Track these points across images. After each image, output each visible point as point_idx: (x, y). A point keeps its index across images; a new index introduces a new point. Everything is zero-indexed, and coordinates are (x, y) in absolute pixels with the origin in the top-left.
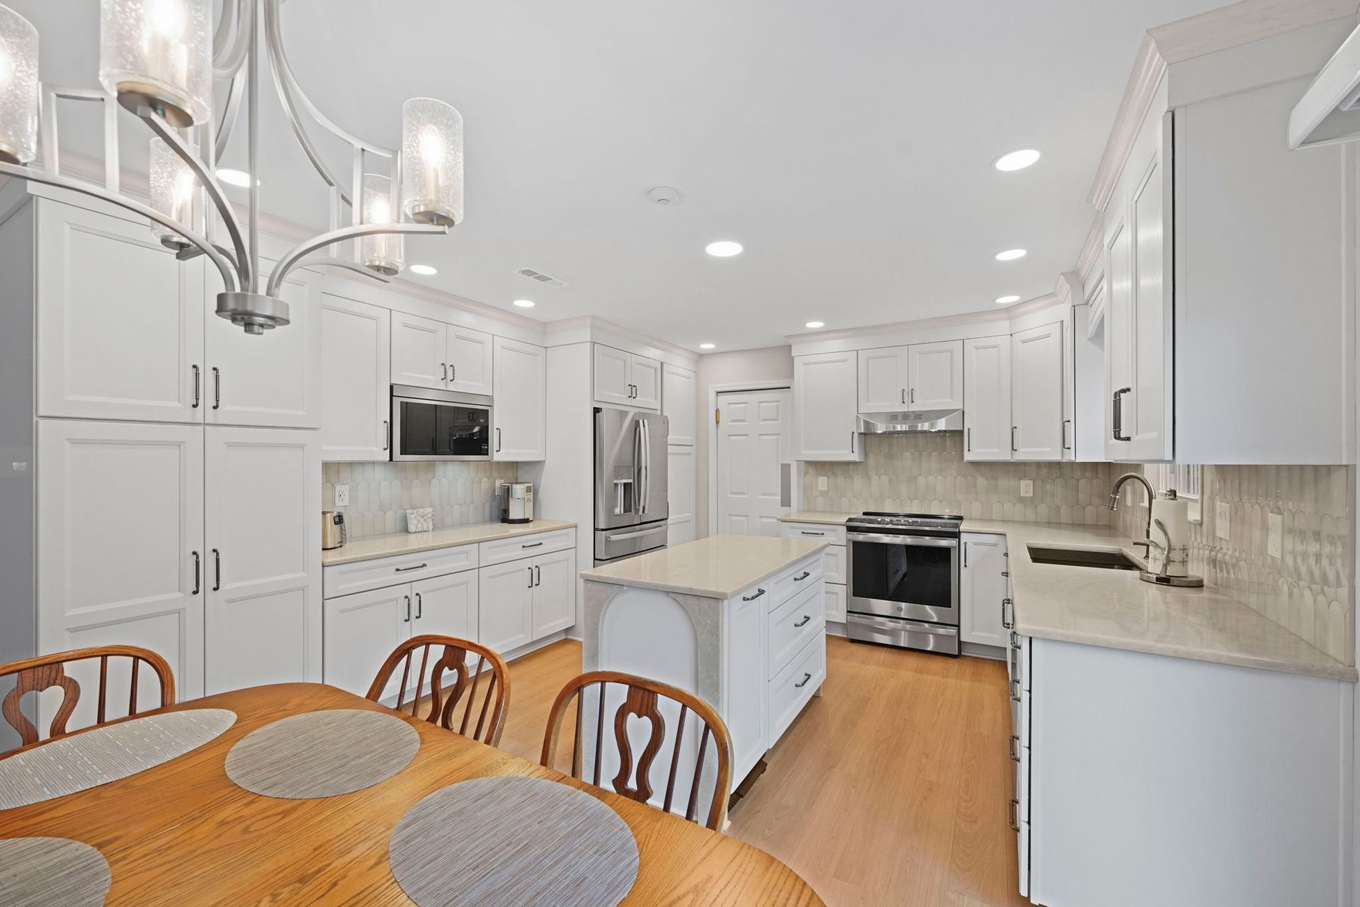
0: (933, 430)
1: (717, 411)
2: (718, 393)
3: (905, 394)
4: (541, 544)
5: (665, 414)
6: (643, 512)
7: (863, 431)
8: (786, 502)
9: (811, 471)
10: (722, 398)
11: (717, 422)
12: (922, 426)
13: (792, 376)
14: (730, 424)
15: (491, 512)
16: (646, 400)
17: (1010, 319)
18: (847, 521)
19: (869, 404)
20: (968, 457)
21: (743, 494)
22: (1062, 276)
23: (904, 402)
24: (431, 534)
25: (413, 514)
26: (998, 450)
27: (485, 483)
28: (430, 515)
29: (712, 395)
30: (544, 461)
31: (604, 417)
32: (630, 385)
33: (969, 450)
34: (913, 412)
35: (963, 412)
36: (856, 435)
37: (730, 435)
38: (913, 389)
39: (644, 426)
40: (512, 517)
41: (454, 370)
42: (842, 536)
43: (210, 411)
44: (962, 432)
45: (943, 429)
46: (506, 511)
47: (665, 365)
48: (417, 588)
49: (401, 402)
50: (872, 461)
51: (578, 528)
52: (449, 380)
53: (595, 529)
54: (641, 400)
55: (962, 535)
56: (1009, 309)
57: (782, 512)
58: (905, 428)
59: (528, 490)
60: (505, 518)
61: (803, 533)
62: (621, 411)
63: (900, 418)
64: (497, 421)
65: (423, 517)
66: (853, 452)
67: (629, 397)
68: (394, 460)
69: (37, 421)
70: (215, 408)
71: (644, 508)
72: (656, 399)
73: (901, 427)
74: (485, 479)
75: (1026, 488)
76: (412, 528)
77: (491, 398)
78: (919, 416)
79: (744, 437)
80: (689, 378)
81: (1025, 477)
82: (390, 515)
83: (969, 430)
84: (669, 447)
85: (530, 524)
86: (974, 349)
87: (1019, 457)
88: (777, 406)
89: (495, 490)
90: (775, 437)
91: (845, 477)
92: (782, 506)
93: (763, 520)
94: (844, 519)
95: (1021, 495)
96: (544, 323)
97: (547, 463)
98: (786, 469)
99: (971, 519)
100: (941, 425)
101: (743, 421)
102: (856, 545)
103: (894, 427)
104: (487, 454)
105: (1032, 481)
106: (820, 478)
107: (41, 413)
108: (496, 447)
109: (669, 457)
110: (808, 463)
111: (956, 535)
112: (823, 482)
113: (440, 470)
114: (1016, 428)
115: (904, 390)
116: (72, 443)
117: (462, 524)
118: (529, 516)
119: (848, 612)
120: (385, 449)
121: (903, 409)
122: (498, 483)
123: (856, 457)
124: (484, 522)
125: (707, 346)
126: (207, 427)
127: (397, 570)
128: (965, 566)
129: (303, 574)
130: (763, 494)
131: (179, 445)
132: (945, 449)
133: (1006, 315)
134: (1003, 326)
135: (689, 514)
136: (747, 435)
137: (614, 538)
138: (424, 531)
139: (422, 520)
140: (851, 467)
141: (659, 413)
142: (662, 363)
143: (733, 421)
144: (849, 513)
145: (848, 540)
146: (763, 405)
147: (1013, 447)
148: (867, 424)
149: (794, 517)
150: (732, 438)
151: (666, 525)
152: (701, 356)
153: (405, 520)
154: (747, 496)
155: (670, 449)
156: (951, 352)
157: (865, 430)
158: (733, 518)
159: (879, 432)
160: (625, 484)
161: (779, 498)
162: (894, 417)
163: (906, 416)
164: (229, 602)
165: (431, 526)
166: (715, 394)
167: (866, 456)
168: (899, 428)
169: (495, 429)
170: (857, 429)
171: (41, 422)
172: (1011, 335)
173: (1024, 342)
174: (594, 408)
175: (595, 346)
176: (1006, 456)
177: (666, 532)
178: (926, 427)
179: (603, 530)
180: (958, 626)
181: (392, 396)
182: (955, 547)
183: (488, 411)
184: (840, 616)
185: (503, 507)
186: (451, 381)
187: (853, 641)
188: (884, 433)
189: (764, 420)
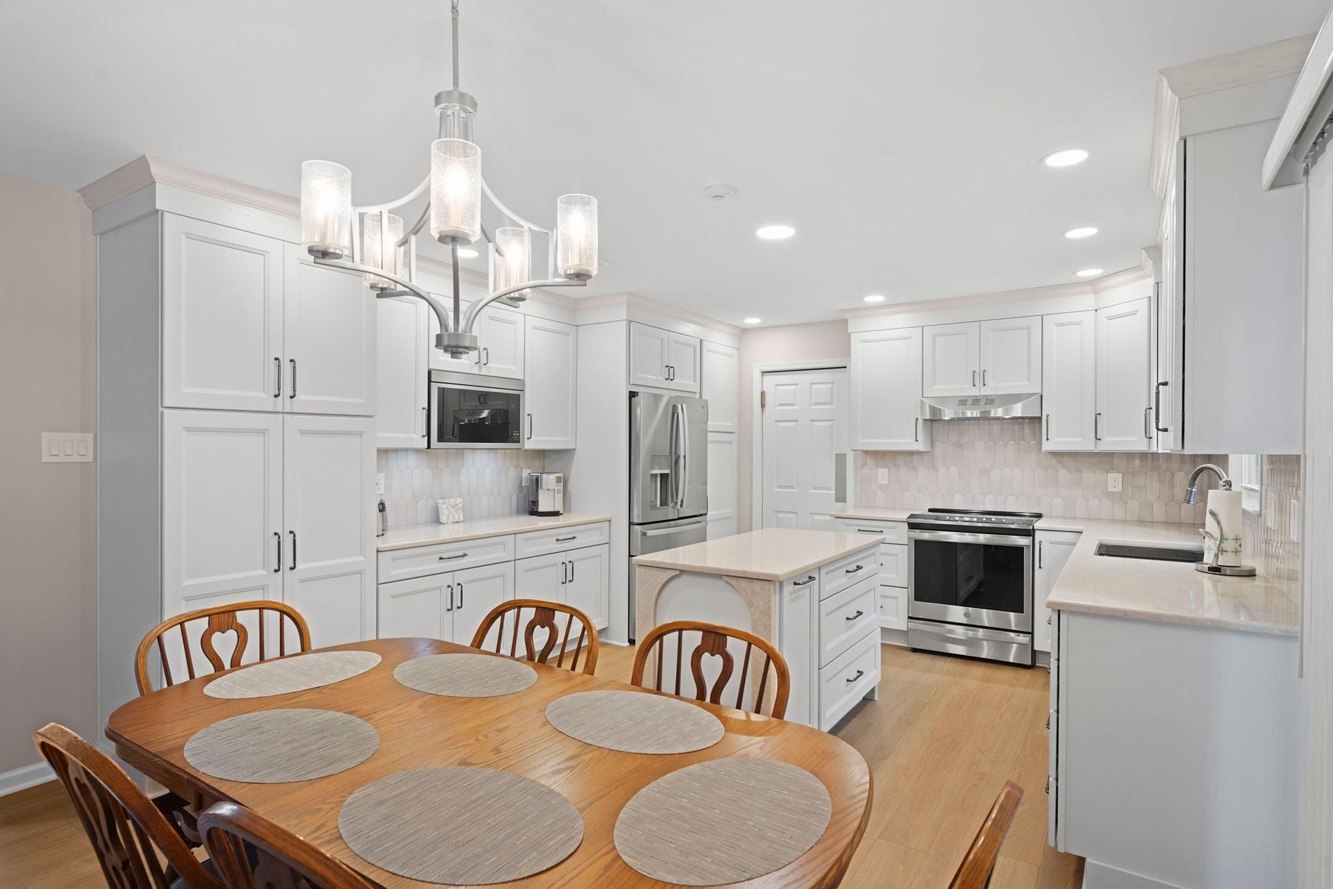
0: (1007, 417)
1: (763, 394)
2: (764, 373)
3: (977, 376)
4: (574, 538)
5: (704, 398)
6: (681, 506)
7: (928, 417)
8: (841, 497)
9: (870, 461)
10: (768, 378)
11: (763, 406)
12: (995, 412)
13: (849, 355)
14: (777, 408)
15: (518, 503)
16: (684, 382)
17: (1095, 292)
18: (909, 517)
19: (935, 387)
20: (1046, 446)
21: (792, 487)
22: (1143, 251)
23: (974, 385)
24: (462, 525)
25: (445, 503)
26: (1080, 439)
27: (512, 474)
28: (460, 506)
29: (757, 375)
30: (574, 449)
31: (640, 401)
32: (667, 366)
33: (1047, 439)
34: (986, 396)
35: (1042, 396)
36: (920, 421)
37: (776, 421)
38: (985, 371)
39: (683, 412)
40: (541, 509)
41: (487, 353)
42: (903, 535)
43: (288, 400)
44: (1040, 418)
45: (1019, 415)
46: (535, 503)
47: (704, 342)
48: (459, 577)
49: (439, 388)
50: (939, 450)
51: (613, 522)
52: (482, 364)
53: (631, 524)
54: (678, 383)
55: (1037, 533)
56: (1093, 282)
57: (837, 508)
58: (976, 414)
59: (558, 480)
60: (534, 511)
61: (859, 530)
62: (655, 394)
63: (970, 402)
64: (529, 406)
65: (454, 507)
66: (917, 441)
67: (666, 379)
68: (432, 447)
69: (162, 412)
70: (291, 397)
71: (682, 501)
72: (695, 381)
73: (972, 413)
74: (512, 469)
75: (1114, 481)
76: (443, 518)
77: (522, 382)
78: (990, 400)
79: (793, 424)
80: (731, 356)
81: (1112, 469)
82: (421, 504)
83: (1048, 416)
84: (709, 434)
85: (561, 517)
86: (1054, 326)
87: (1103, 447)
88: (832, 388)
89: (522, 480)
90: (829, 423)
91: (909, 469)
92: (836, 501)
93: (816, 517)
94: (905, 516)
95: (1109, 490)
96: (576, 300)
97: (577, 450)
98: (841, 459)
99: (1051, 517)
100: (1018, 410)
101: (793, 405)
102: (919, 544)
103: (963, 413)
104: (519, 442)
105: (1121, 475)
106: (880, 470)
107: (166, 404)
108: (527, 435)
109: (709, 446)
110: (866, 452)
111: (1030, 533)
112: (883, 475)
113: (469, 457)
114: (1100, 414)
115: (975, 372)
116: (187, 431)
117: (491, 515)
118: (559, 508)
119: (910, 618)
120: (423, 436)
121: (974, 392)
122: (525, 473)
123: (920, 446)
124: (511, 514)
125: (752, 321)
126: (286, 416)
127: (441, 558)
128: (1040, 567)
129: (361, 558)
130: (815, 488)
131: (263, 432)
132: (1022, 438)
133: (1090, 288)
134: (1087, 301)
135: (730, 510)
136: (797, 421)
137: (650, 533)
138: (457, 522)
139: (453, 511)
140: (915, 457)
141: (697, 396)
142: (701, 341)
143: (781, 405)
144: (913, 509)
145: (909, 539)
146: (815, 386)
147: (1096, 436)
148: (933, 409)
149: (850, 513)
150: (779, 424)
151: (705, 520)
152: (744, 332)
153: (436, 510)
154: (796, 490)
155: (710, 437)
156: (1028, 328)
157: (930, 415)
158: (780, 515)
159: (947, 418)
160: (661, 475)
161: (834, 492)
162: (963, 402)
163: (976, 401)
164: (302, 581)
165: (461, 519)
166: (760, 374)
167: (933, 445)
168: (969, 414)
169: (527, 413)
170: (921, 415)
171: (166, 411)
172: (1096, 310)
173: (1110, 318)
174: (630, 392)
175: (631, 325)
176: (1089, 446)
177: (705, 528)
178: (1000, 412)
179: (638, 524)
180: (1032, 633)
181: (430, 381)
182: (1029, 546)
183: (519, 395)
184: (900, 622)
185: (531, 499)
186: (485, 364)
187: (915, 650)
188: (952, 420)
189: (816, 404)
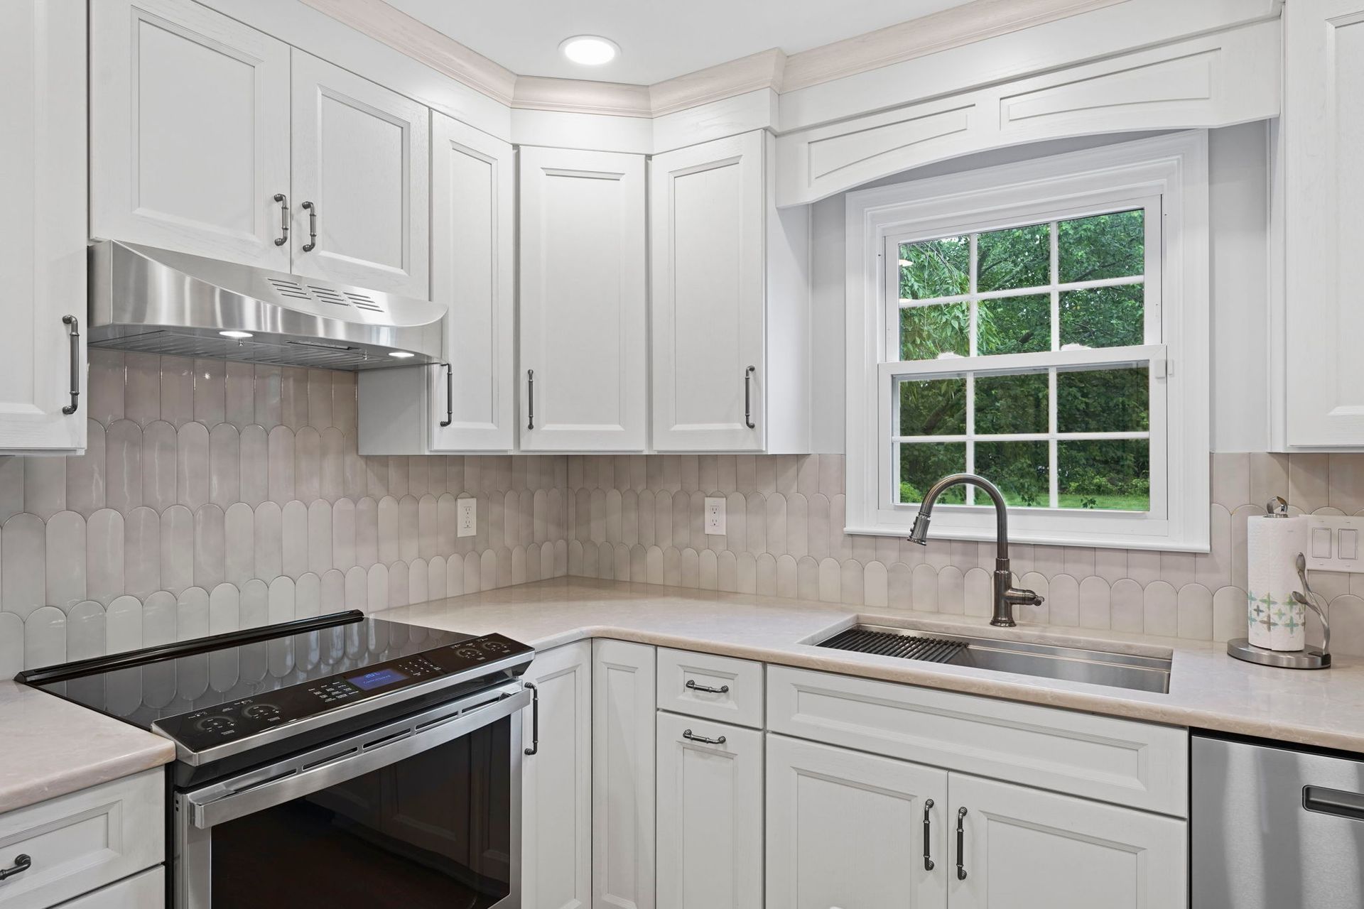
19: (139, 211)
20: (439, 442)
23: (277, 242)
26: (492, 425)
33: (447, 423)
38: (306, 205)
56: (523, 79)
66: (72, 412)
75: (466, 516)
83: (449, 367)
95: (459, 535)
105: (475, 499)
114: (532, 373)
121: (278, 262)
123: (76, 433)
132: (306, 417)
134: (498, 116)
147: (529, 418)
156: (401, 125)
172: (516, 146)
173: (552, 173)
